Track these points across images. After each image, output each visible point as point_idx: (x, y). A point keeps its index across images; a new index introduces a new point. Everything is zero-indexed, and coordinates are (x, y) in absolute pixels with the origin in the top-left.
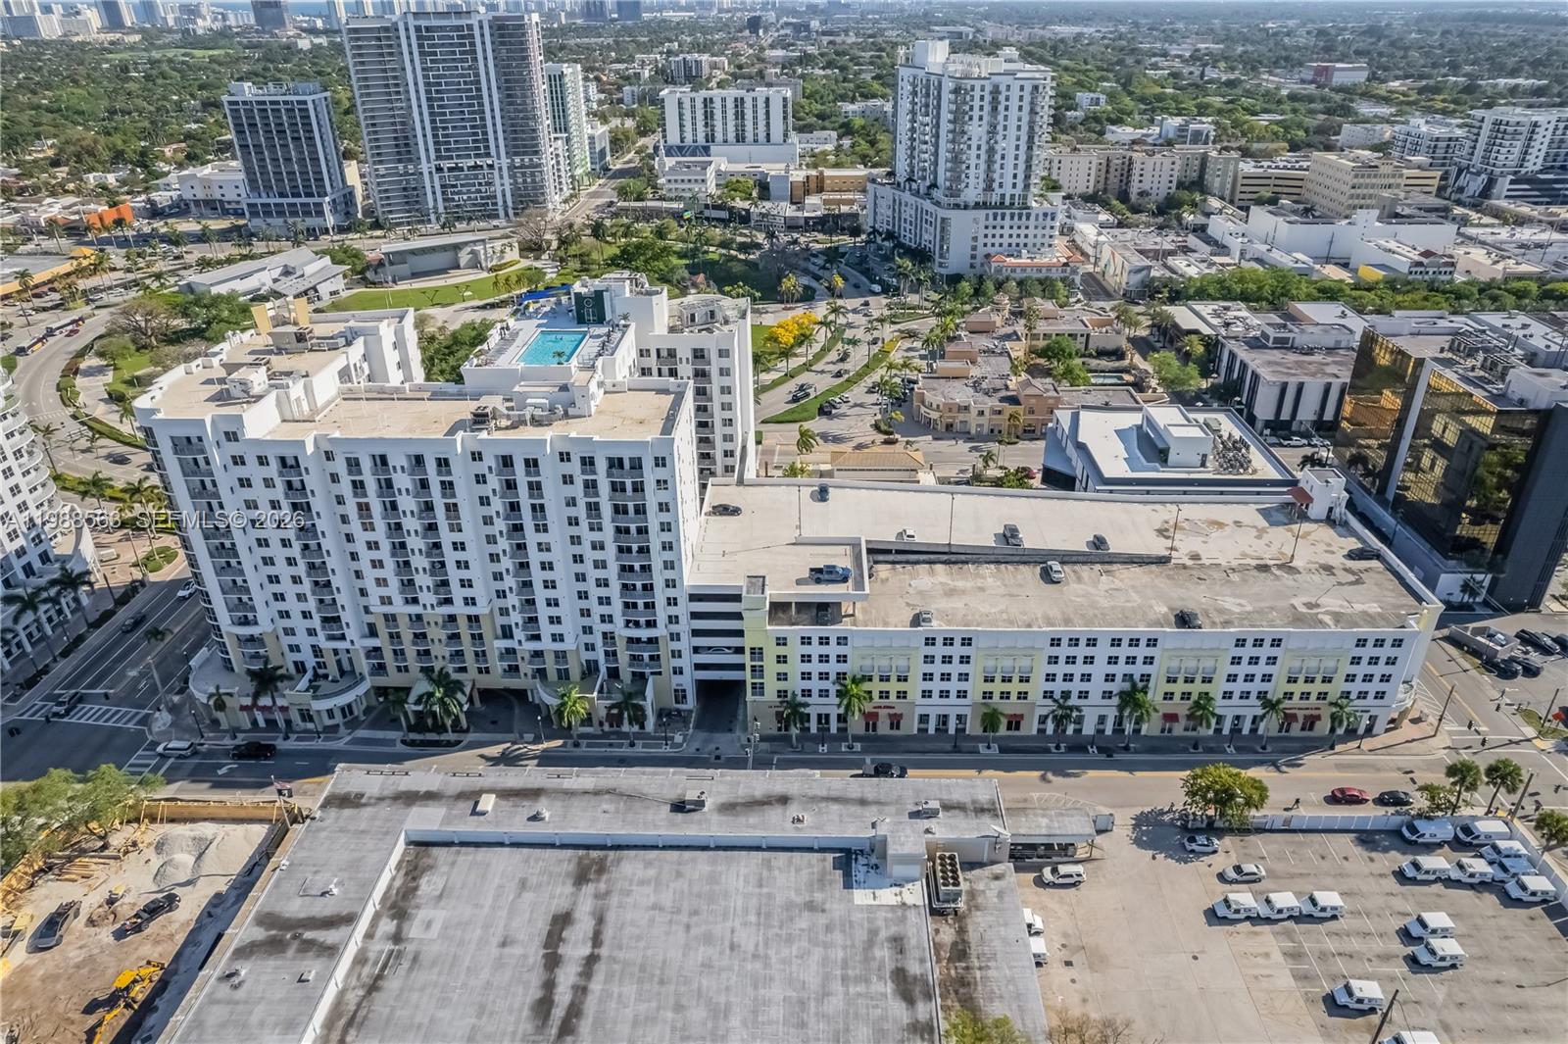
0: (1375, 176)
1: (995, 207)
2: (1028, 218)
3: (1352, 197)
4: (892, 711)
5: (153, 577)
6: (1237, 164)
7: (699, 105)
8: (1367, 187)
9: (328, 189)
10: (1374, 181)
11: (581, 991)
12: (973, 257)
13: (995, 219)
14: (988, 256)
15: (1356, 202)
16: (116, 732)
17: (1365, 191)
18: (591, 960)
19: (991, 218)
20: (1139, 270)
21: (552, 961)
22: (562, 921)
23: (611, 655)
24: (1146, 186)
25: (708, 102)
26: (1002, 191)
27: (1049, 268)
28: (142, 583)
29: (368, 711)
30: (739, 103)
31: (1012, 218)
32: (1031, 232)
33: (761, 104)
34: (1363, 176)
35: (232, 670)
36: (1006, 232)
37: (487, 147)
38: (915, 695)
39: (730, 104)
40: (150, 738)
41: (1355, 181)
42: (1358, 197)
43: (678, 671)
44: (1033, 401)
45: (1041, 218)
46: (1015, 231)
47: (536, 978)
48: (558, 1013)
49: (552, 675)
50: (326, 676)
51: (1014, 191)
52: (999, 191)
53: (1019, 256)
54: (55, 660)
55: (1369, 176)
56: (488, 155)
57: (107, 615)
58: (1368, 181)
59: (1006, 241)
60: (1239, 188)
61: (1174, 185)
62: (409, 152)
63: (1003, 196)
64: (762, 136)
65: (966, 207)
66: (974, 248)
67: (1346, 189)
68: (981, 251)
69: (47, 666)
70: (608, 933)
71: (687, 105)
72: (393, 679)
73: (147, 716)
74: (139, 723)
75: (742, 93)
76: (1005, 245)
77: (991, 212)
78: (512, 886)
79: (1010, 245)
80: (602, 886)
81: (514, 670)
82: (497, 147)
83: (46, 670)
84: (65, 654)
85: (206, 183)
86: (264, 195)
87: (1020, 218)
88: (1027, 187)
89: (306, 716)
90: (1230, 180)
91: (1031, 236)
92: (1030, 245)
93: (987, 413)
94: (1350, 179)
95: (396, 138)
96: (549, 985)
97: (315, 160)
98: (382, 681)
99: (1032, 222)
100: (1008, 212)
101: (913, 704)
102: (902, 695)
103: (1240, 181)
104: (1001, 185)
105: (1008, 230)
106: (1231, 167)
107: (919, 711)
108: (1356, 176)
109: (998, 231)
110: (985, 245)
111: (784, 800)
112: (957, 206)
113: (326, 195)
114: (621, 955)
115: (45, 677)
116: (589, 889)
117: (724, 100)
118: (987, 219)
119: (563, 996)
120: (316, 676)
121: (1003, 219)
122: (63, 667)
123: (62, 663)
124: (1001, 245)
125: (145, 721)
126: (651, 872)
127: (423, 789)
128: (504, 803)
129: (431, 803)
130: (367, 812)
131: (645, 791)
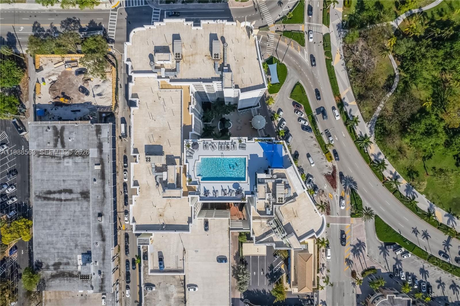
11: (53, 199)
18: (61, 200)
21: (60, 192)
22: (70, 192)
47: (56, 189)
48: (48, 196)
70: (68, 202)
78: (79, 178)
80: (80, 199)
96: (54, 193)
111: (104, 240)
114: (62, 206)
116: (79, 196)
119: (52, 196)
126: (84, 209)
127: (103, 149)
128: (100, 171)
129: (99, 152)
130: (95, 137)
131: (105, 206)
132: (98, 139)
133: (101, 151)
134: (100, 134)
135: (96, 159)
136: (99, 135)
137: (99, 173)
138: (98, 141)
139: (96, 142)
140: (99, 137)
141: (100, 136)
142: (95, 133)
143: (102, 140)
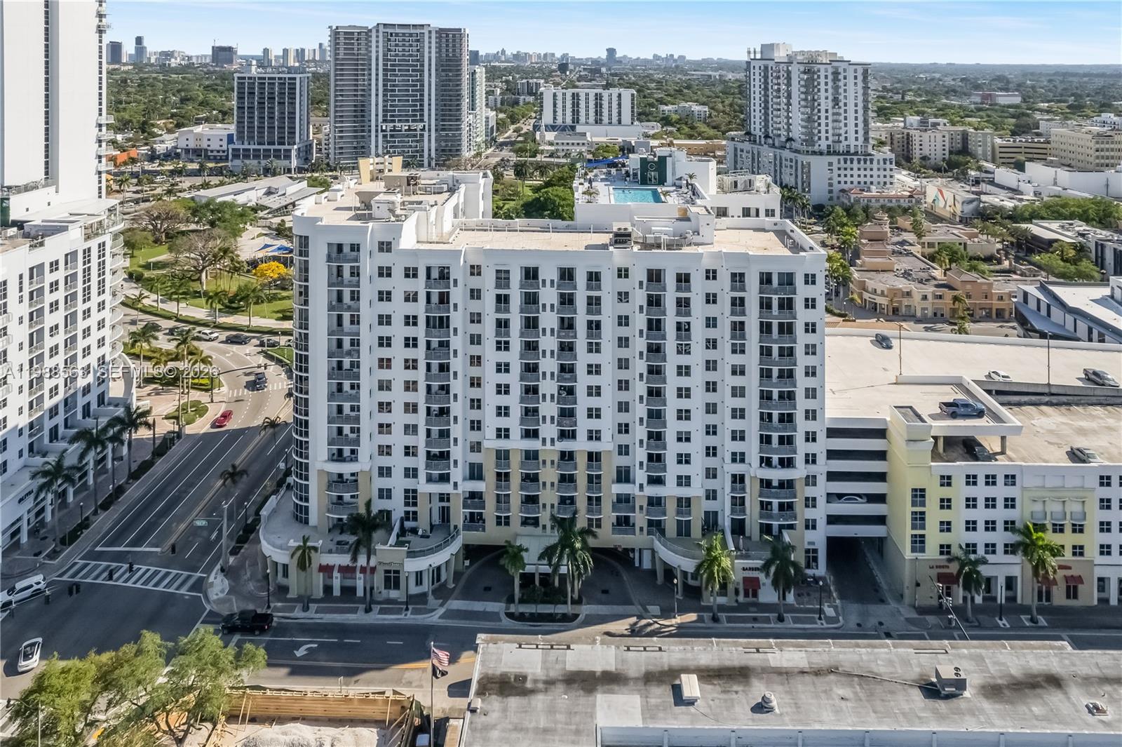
0: (1112, 143)
1: (843, 154)
2: (871, 163)
3: (1097, 157)
4: (1068, 573)
5: (189, 430)
6: (992, 139)
7: (569, 98)
8: (1107, 150)
9: (297, 140)
10: (1112, 146)
12: (831, 191)
13: (845, 162)
14: (843, 191)
15: (1102, 161)
16: (168, 599)
17: (1107, 154)
19: (842, 162)
20: (971, 201)
23: (738, 503)
24: (926, 152)
25: (575, 97)
26: (847, 143)
27: (898, 198)
28: (179, 435)
29: (457, 575)
30: (598, 97)
31: (859, 162)
32: (875, 173)
33: (615, 98)
34: (1103, 143)
35: (307, 522)
36: (855, 172)
37: (422, 115)
38: (1092, 552)
39: (592, 98)
40: (208, 608)
41: (1098, 146)
42: (1103, 157)
43: (811, 525)
44: (969, 287)
45: (882, 162)
46: (862, 172)
49: (671, 529)
50: (414, 531)
51: (856, 143)
52: (845, 143)
53: (869, 190)
54: (95, 513)
55: (1107, 143)
56: (422, 121)
57: (146, 466)
58: (1107, 146)
59: (856, 179)
60: (998, 155)
61: (947, 152)
62: (363, 116)
63: (848, 146)
64: (615, 119)
65: (821, 154)
66: (831, 185)
67: (1092, 152)
68: (836, 187)
69: (87, 518)
71: (560, 97)
72: (492, 534)
73: (201, 580)
74: (192, 589)
75: (599, 91)
76: (855, 183)
77: (842, 158)
79: (859, 183)
81: (623, 523)
82: (430, 115)
83: (85, 524)
84: (105, 506)
85: (199, 138)
86: (246, 143)
87: (865, 163)
88: (866, 140)
89: (393, 580)
90: (989, 149)
91: (875, 176)
92: (875, 183)
93: (930, 297)
94: (1092, 144)
95: (355, 106)
97: (292, 119)
98: (476, 537)
99: (875, 165)
100: (855, 158)
101: (1091, 564)
102: (1078, 550)
103: (998, 150)
104: (846, 139)
105: (855, 174)
106: (989, 140)
107: (1099, 572)
108: (1097, 143)
109: (849, 172)
110: (839, 182)
111: (1054, 681)
112: (814, 153)
113: (294, 144)
115: (85, 532)
117: (587, 95)
118: (839, 163)
120: (403, 531)
121: (852, 163)
122: (104, 522)
123: (103, 515)
124: (852, 183)
125: (199, 586)
127: (598, 668)
128: (709, 687)
129: (616, 688)
130: (539, 701)
131: (875, 670)
132: (546, 690)
133: (611, 679)
134: (525, 678)
135: (653, 701)
136: (529, 685)
137: (718, 688)
138: (560, 688)
139: (563, 698)
140: (541, 686)
141: (535, 681)
142: (514, 702)
143: (553, 674)
